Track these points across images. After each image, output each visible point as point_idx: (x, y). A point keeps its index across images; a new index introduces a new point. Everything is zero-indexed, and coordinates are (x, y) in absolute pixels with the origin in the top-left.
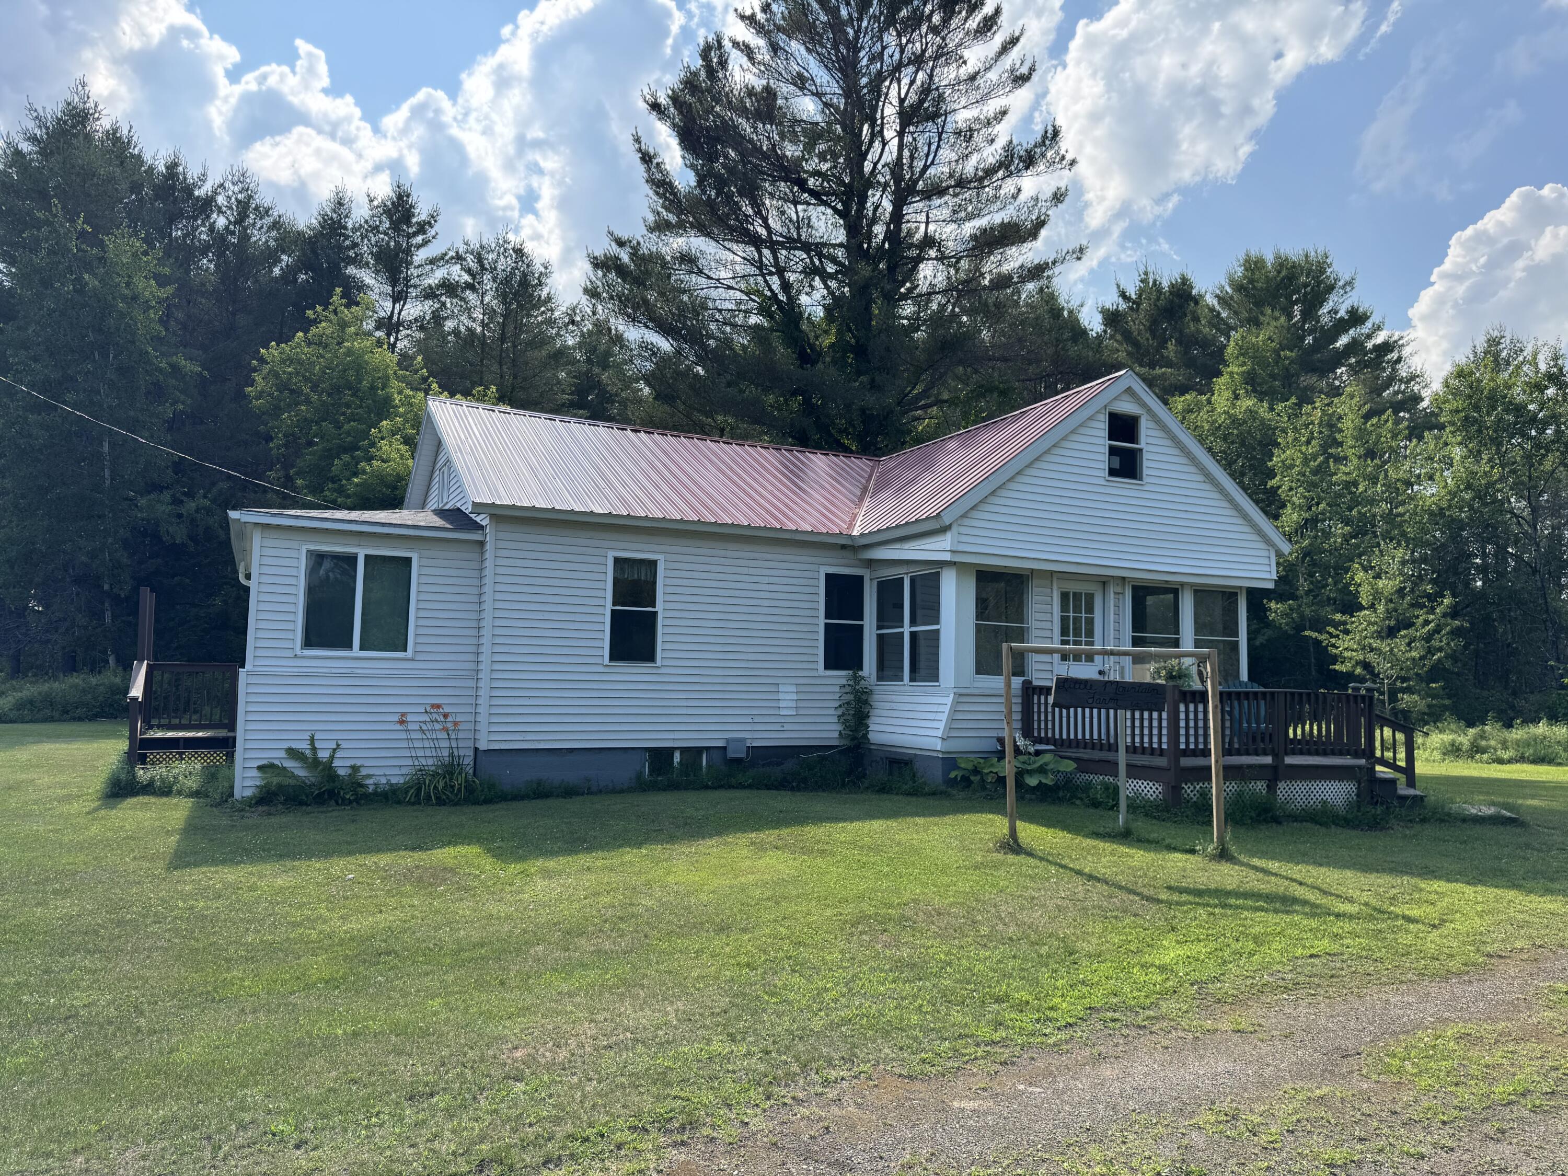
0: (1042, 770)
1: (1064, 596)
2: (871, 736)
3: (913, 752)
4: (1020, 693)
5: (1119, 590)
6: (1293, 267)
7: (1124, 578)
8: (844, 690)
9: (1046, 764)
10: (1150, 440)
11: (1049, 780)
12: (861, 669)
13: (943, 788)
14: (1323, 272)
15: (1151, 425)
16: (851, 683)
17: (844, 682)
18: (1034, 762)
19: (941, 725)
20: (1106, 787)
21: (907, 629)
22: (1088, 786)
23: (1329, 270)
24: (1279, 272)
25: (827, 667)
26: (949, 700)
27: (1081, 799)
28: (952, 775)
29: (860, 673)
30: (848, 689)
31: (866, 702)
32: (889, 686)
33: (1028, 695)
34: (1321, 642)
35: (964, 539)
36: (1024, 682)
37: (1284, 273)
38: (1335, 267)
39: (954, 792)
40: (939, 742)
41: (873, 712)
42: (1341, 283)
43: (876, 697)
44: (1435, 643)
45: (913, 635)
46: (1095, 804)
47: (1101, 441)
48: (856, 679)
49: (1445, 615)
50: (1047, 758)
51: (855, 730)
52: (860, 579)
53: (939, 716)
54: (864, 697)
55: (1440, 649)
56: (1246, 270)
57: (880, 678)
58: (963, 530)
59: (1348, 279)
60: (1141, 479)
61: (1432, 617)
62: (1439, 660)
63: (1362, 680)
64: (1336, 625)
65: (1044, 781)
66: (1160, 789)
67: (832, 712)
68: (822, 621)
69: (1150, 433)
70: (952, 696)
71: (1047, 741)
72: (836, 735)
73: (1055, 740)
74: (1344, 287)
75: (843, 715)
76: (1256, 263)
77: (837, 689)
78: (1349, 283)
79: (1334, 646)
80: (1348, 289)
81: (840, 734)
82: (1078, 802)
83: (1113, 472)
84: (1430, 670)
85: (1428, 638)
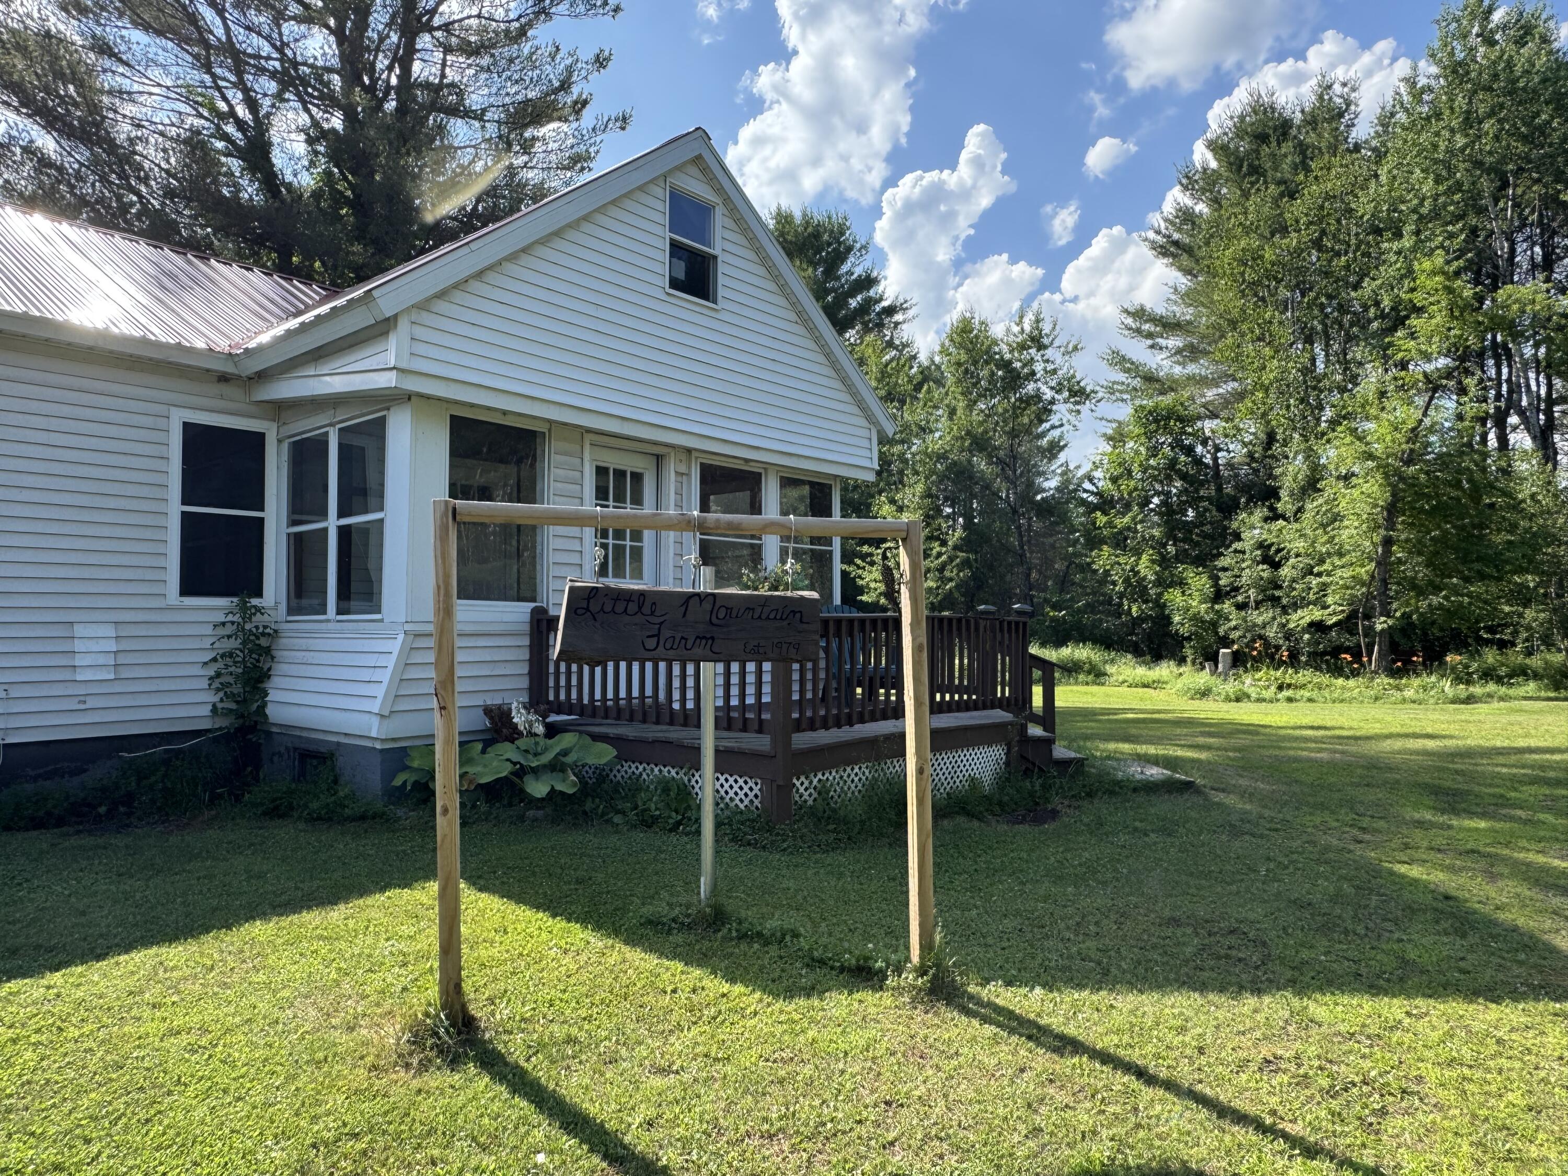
0: (556, 767)
1: (601, 471)
2: (270, 710)
3: (334, 739)
4: (527, 628)
5: (683, 468)
6: (818, 225)
7: (689, 451)
8: (221, 631)
9: (565, 753)
10: (729, 247)
11: (567, 785)
12: (259, 594)
13: (379, 806)
14: (842, 233)
15: (730, 223)
16: (236, 618)
17: (221, 618)
18: (546, 749)
19: (380, 691)
20: (665, 786)
21: (332, 523)
22: (636, 786)
23: (848, 233)
24: (806, 229)
25: (187, 589)
26: (395, 646)
27: (623, 813)
28: (398, 782)
29: (255, 601)
30: (229, 629)
31: (268, 651)
32: (306, 623)
33: (540, 632)
34: (849, 573)
35: (421, 349)
36: (535, 611)
37: (810, 230)
38: (854, 229)
39: (400, 813)
40: (375, 721)
41: (279, 668)
42: (858, 246)
43: (283, 641)
44: (947, 574)
45: (345, 533)
46: (647, 822)
47: (658, 230)
48: (247, 612)
49: (955, 548)
50: (567, 740)
51: (243, 702)
52: (259, 438)
53: (377, 675)
54: (264, 642)
55: (951, 580)
56: (778, 223)
57: (291, 611)
58: (419, 332)
59: (864, 243)
60: (715, 302)
61: (944, 549)
62: (950, 589)
63: (884, 609)
64: (863, 557)
65: (559, 787)
66: (756, 790)
67: (197, 670)
68: (175, 508)
69: (728, 235)
70: (401, 637)
71: (567, 707)
72: (206, 710)
73: (583, 706)
74: (859, 250)
75: (218, 675)
76: (786, 217)
77: (209, 630)
78: (864, 247)
79: (860, 577)
80: (864, 252)
81: (214, 709)
82: (617, 819)
83: (675, 284)
84: (944, 599)
85: (941, 569)
